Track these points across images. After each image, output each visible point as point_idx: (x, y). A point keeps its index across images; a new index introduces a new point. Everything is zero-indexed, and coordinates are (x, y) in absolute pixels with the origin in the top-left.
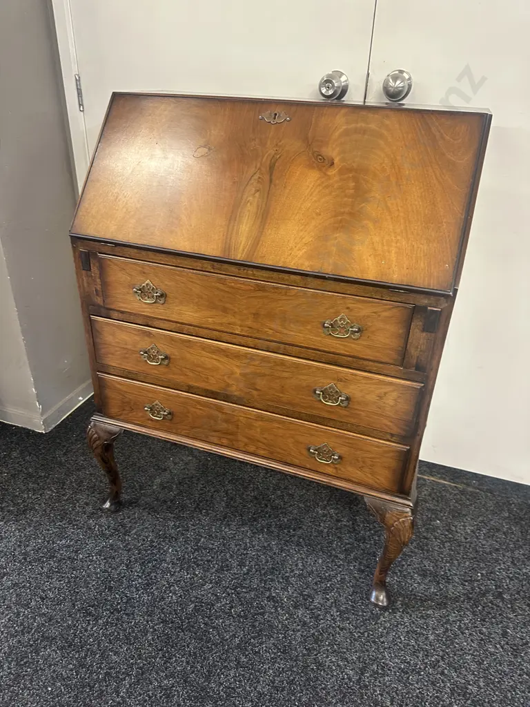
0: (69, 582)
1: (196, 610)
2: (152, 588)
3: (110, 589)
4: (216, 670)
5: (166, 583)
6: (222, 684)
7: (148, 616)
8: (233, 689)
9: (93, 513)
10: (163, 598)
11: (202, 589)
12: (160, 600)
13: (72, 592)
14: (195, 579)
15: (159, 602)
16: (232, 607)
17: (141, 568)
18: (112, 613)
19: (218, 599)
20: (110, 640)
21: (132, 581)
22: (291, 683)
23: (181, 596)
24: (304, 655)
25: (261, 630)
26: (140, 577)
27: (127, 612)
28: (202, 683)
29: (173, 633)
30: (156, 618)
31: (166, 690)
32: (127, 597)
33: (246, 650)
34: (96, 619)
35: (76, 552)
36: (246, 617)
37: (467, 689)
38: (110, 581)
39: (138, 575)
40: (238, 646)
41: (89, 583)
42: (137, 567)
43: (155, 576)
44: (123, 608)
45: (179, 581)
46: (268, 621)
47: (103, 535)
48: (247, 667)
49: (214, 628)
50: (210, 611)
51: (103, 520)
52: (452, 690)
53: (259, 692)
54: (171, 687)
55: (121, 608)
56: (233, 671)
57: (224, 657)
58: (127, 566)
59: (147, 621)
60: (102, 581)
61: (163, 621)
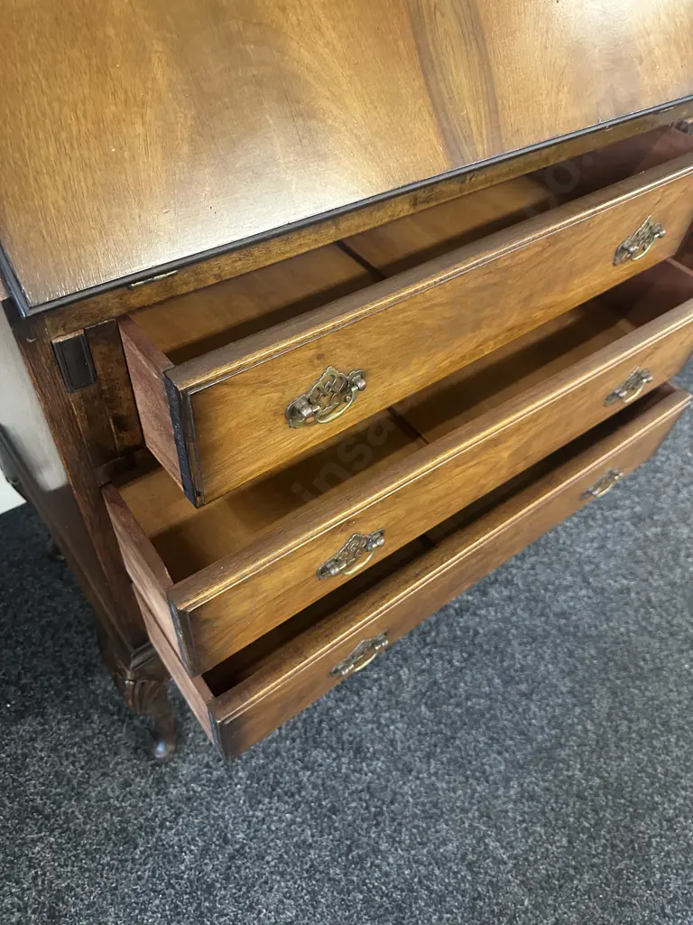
0: (282, 874)
1: (431, 707)
2: (368, 748)
3: (334, 810)
4: (523, 724)
5: (370, 726)
6: (542, 727)
7: (410, 771)
8: (553, 717)
9: (158, 781)
10: (392, 742)
11: (405, 682)
12: (392, 745)
13: (305, 875)
15: (395, 749)
16: (450, 662)
17: (323, 748)
18: (378, 824)
19: (430, 671)
20: (419, 844)
21: (339, 771)
22: (571, 654)
23: (402, 716)
24: (546, 622)
25: (496, 648)
26: (339, 757)
27: (388, 800)
28: (532, 748)
29: (450, 752)
30: (418, 764)
31: (523, 797)
32: (362, 791)
33: (513, 677)
34: (376, 851)
35: (226, 841)
36: (471, 655)
37: (636, 513)
38: (320, 805)
39: (334, 759)
40: (506, 683)
41: (304, 842)
42: (317, 754)
43: (350, 735)
44: (379, 804)
45: (376, 706)
46: (489, 632)
47: (219, 782)
48: (534, 688)
49: (468, 699)
50: (443, 690)
51: (185, 770)
52: (633, 524)
53: (568, 692)
54: (522, 788)
55: (376, 807)
56: (533, 707)
57: (511, 707)
58: (306, 768)
59: (418, 778)
60: (312, 818)
61: (429, 756)
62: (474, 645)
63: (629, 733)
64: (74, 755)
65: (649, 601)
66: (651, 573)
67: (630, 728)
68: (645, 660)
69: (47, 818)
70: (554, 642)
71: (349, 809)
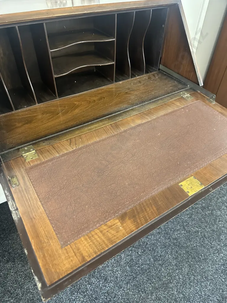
1: (130, 267)
2: (109, 279)
3: (96, 298)
4: (159, 275)
5: (110, 272)
6: (165, 276)
7: (121, 288)
8: (169, 273)
10: (117, 277)
11: (123, 259)
12: (116, 279)
14: (116, 258)
15: (117, 280)
16: (138, 253)
17: (95, 278)
19: (131, 255)
21: (99, 286)
22: (177, 252)
23: (120, 269)
24: (170, 241)
25: (153, 249)
26: (99, 281)
27: (113, 296)
28: (161, 283)
29: (135, 282)
30: (124, 285)
31: (156, 299)
32: (105, 293)
33: (157, 259)
36: (144, 251)
37: (203, 206)
38: (92, 296)
39: (98, 282)
40: (155, 261)
42: (93, 280)
43: (104, 274)
45: (113, 266)
46: (151, 244)
48: (164, 263)
49: (142, 265)
50: (134, 262)
52: (202, 210)
53: (175, 265)
54: (157, 296)
55: (109, 299)
56: (163, 269)
57: (156, 269)
58: (89, 284)
59: (123, 290)
60: (89, 300)
61: (127, 283)
62: (146, 248)
63: (194, 280)
64: (21, 275)
65: (205, 236)
66: (206, 226)
67: (194, 278)
68: (201, 256)
69: (12, 294)
70: (172, 248)
71: (101, 298)
